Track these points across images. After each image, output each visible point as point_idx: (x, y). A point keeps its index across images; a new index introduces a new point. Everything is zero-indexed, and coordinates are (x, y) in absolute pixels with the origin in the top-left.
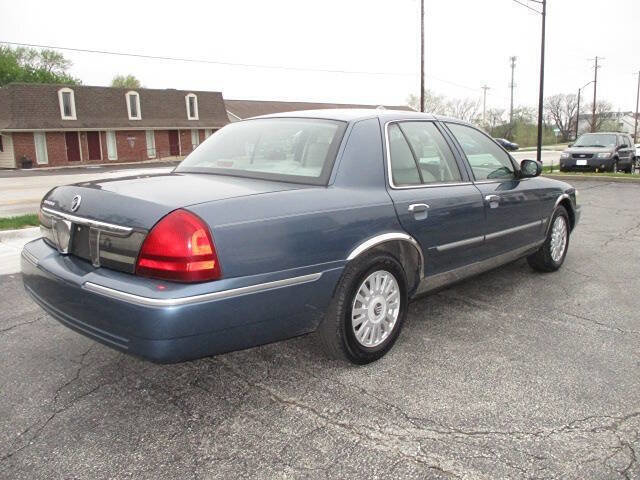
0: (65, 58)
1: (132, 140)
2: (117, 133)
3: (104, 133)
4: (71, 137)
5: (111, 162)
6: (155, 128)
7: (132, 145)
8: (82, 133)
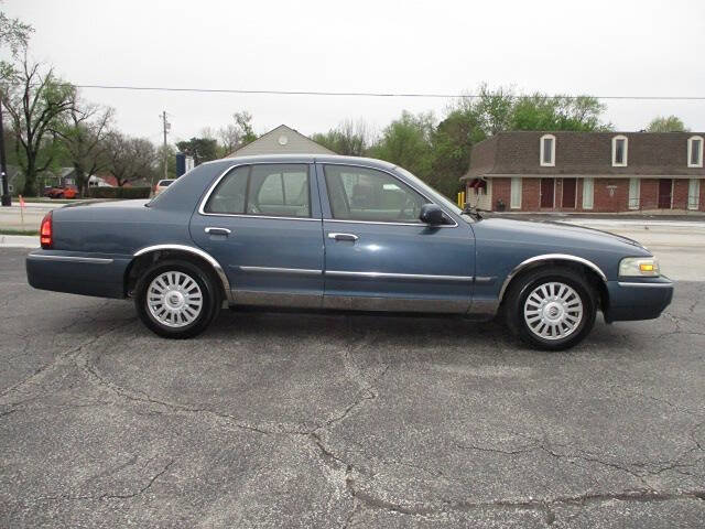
0: (601, 101)
1: (612, 189)
2: (597, 181)
3: (581, 180)
4: (547, 184)
5: (585, 211)
6: (643, 176)
7: (612, 194)
8: (559, 179)
